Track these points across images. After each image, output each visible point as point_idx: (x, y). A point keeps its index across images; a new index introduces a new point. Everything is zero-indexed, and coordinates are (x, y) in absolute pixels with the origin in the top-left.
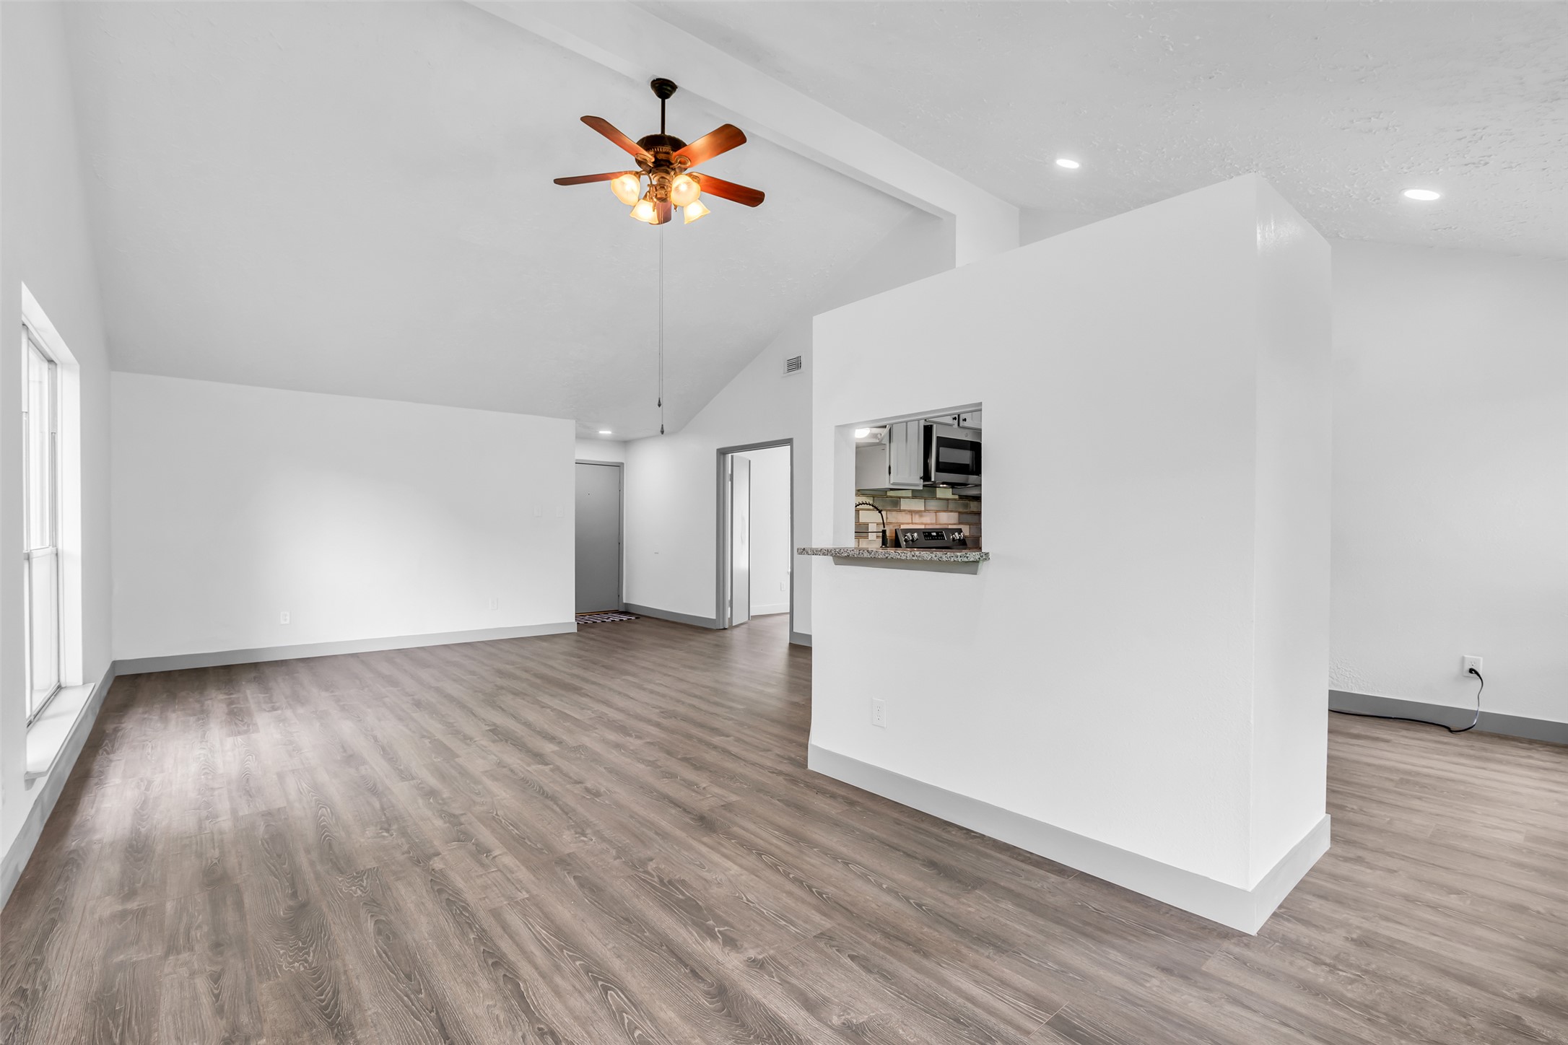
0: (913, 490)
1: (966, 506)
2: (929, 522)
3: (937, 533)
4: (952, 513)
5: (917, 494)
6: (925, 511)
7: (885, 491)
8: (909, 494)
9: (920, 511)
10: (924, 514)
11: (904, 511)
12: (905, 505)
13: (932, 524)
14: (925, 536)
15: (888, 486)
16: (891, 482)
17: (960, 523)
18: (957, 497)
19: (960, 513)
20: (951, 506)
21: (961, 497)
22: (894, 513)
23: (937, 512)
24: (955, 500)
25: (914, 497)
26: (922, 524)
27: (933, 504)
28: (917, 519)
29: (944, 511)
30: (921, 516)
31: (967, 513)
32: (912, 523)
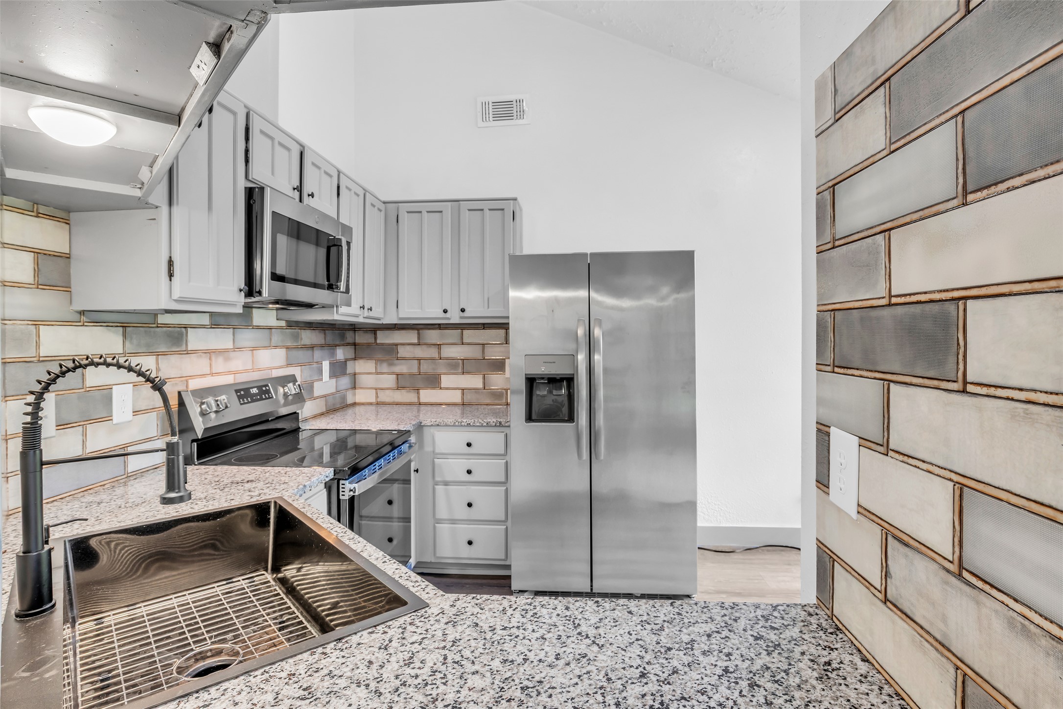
0: (212, 314)
1: (296, 337)
2: (241, 368)
3: (259, 388)
4: (278, 350)
5: (221, 320)
6: (236, 349)
7: (155, 314)
8: (205, 320)
9: (226, 351)
10: (232, 354)
11: (195, 352)
12: (195, 340)
13: (246, 371)
14: (239, 397)
15: (164, 303)
16: (176, 296)
17: (289, 365)
18: (283, 324)
19: (287, 348)
20: (276, 338)
21: (291, 324)
22: (174, 359)
23: (254, 349)
24: (281, 328)
25: (214, 325)
26: (229, 373)
27: (247, 337)
28: (219, 364)
29: (265, 347)
30: (227, 359)
31: (296, 348)
32: (212, 374)
